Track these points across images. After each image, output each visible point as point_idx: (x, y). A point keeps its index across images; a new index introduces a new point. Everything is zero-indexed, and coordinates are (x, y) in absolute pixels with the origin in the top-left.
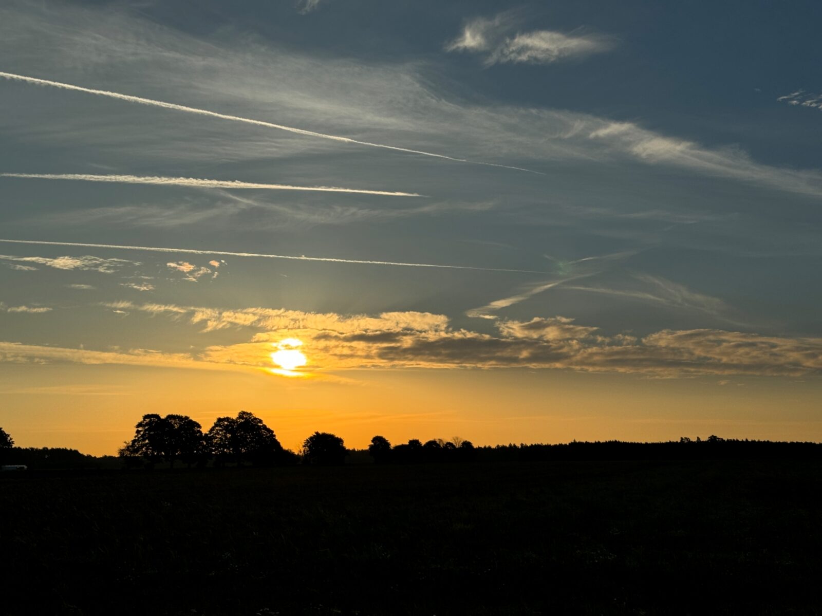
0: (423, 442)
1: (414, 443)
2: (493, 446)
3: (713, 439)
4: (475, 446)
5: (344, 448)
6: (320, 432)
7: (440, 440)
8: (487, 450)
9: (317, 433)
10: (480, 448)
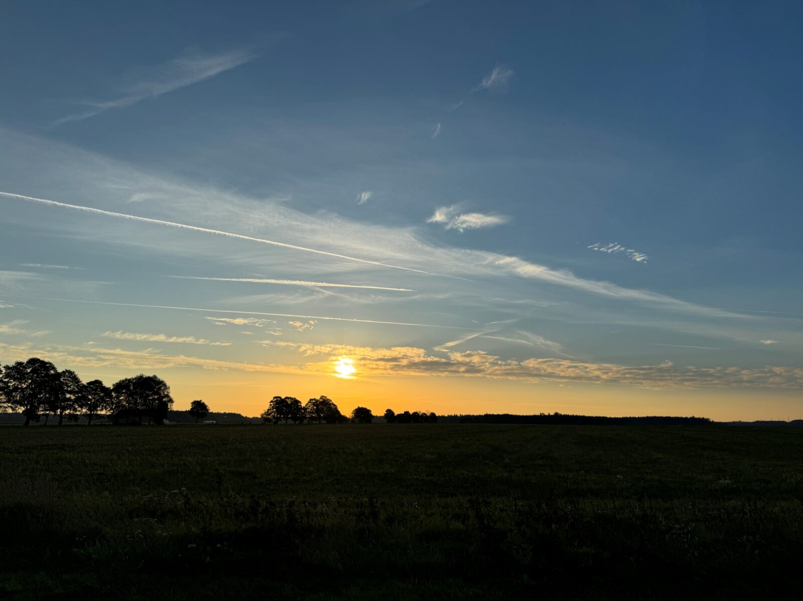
0: (411, 413)
1: (407, 413)
2: (446, 415)
3: (556, 414)
4: (437, 415)
5: (371, 415)
6: (360, 407)
7: (420, 412)
8: (443, 417)
9: (359, 407)
10: (439, 416)
